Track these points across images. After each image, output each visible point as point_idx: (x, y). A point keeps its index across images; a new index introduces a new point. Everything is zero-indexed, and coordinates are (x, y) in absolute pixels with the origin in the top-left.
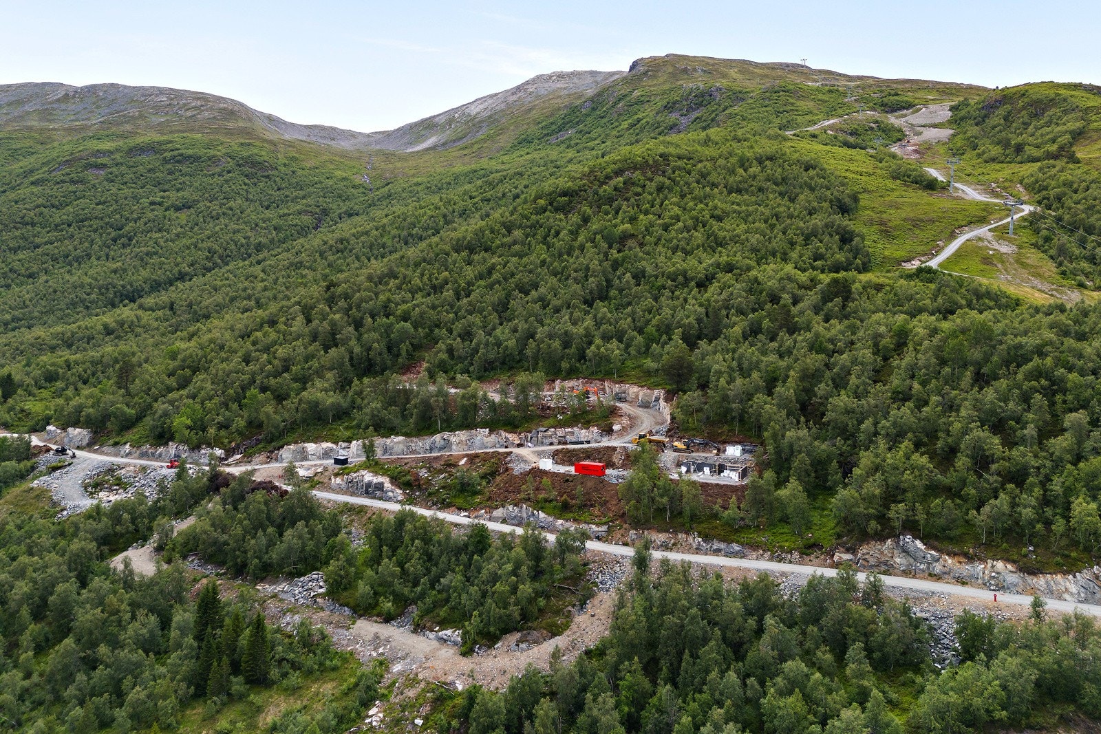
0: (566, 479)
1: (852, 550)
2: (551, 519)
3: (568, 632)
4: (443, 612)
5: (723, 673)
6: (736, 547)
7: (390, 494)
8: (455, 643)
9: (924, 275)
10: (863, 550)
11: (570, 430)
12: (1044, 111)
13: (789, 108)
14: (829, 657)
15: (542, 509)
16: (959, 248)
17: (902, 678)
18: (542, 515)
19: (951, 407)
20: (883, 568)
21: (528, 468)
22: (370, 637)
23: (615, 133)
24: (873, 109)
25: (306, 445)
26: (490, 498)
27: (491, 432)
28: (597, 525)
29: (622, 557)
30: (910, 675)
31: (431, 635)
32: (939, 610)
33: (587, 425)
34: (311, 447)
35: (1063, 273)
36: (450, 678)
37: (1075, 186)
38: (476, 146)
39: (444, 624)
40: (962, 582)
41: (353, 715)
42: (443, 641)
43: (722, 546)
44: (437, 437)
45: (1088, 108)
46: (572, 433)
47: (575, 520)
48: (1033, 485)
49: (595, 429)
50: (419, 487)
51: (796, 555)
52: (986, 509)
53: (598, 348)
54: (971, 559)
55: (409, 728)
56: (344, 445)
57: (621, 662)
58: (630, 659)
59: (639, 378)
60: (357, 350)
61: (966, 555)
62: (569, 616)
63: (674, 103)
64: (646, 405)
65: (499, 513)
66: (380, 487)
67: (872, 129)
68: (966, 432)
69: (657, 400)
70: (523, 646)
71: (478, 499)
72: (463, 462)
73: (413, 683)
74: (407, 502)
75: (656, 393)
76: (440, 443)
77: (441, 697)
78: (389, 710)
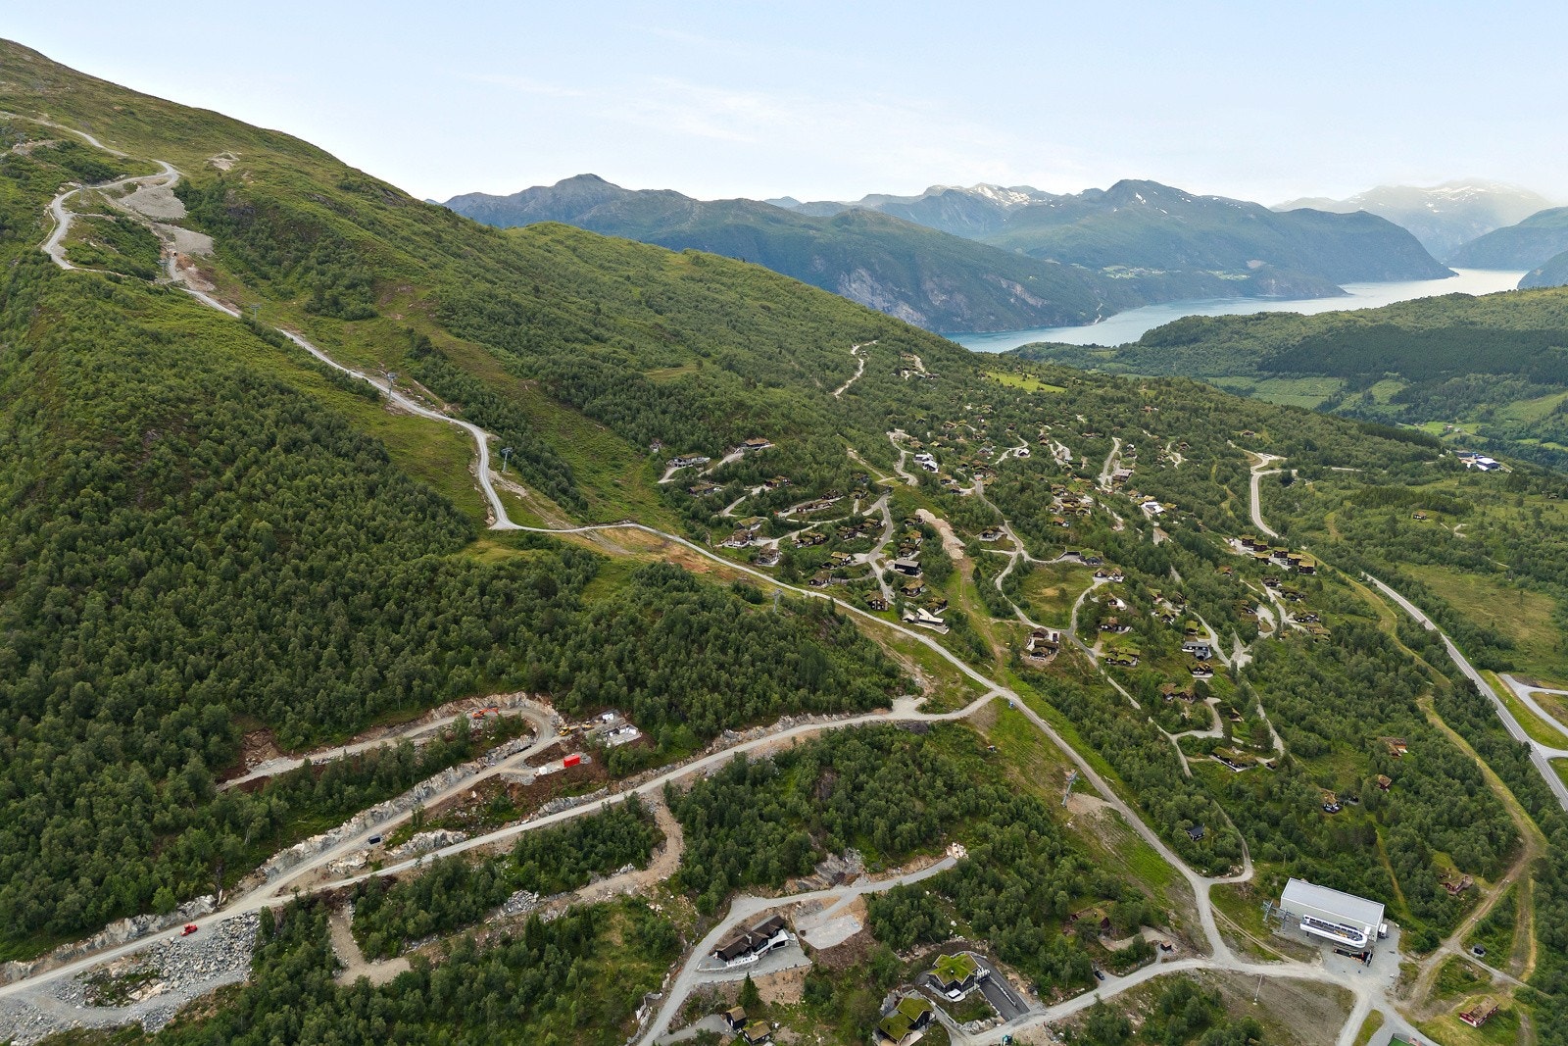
1: (711, 745)
3: (668, 837)
4: (612, 864)
7: (456, 838)
8: (633, 869)
10: (714, 744)
11: (508, 744)
15: (567, 795)
21: (531, 778)
22: (595, 893)
26: (525, 807)
27: (455, 768)
31: (619, 874)
33: (516, 735)
36: (658, 879)
39: (619, 866)
40: (750, 739)
41: (648, 914)
42: (626, 872)
46: (514, 745)
49: (525, 736)
50: (470, 824)
52: (745, 709)
54: (747, 729)
55: (672, 901)
61: (745, 729)
62: (658, 830)
65: (541, 811)
66: (444, 837)
69: (522, 699)
70: (663, 851)
71: (517, 810)
72: (474, 795)
73: (649, 890)
74: (472, 835)
75: (518, 695)
76: (423, 793)
77: (664, 885)
78: (656, 902)
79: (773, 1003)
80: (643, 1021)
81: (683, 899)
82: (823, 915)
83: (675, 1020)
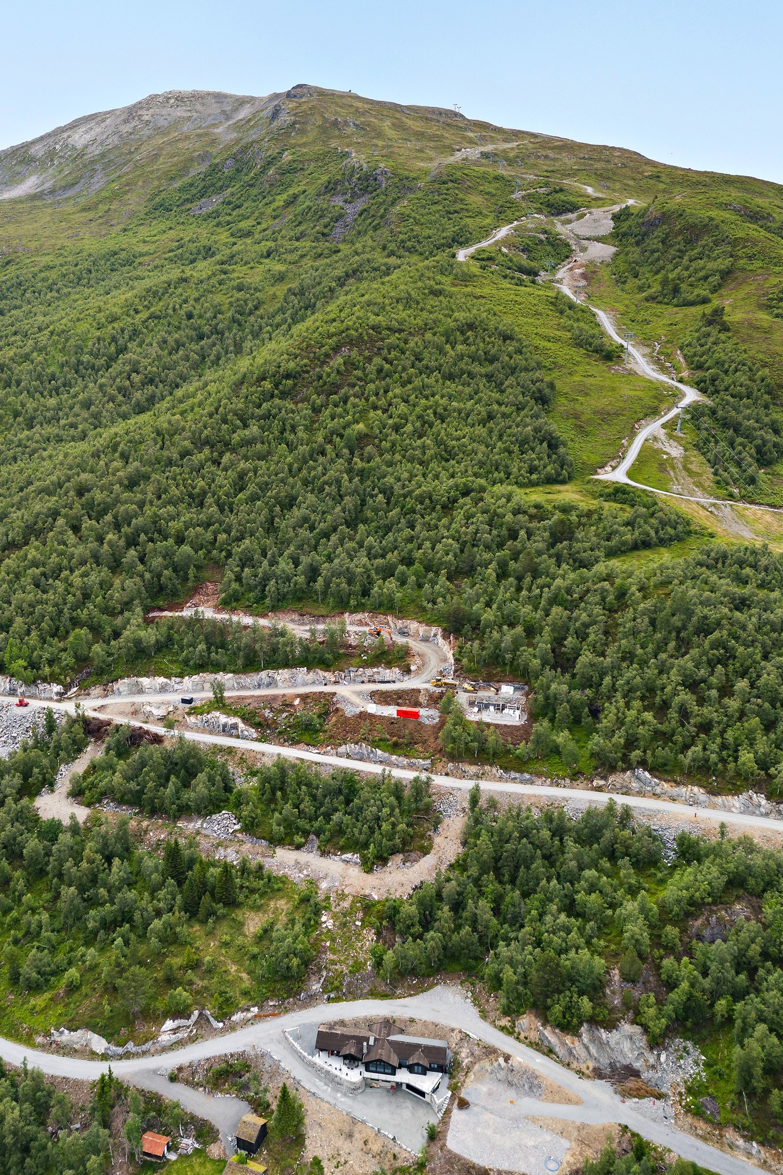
0: (391, 721)
1: (605, 778)
2: (386, 755)
3: (433, 851)
4: (342, 842)
5: (548, 882)
6: (527, 776)
7: (246, 733)
8: (356, 863)
9: (620, 495)
10: (611, 779)
11: (375, 670)
12: (698, 237)
13: (458, 206)
14: (608, 865)
15: (378, 747)
16: (641, 452)
17: (648, 872)
18: (379, 752)
19: (662, 670)
20: (624, 790)
21: (358, 711)
22: (292, 863)
23: (269, 211)
24: (540, 211)
25: (140, 679)
26: (331, 737)
27: (309, 670)
28: (424, 759)
29: (453, 789)
30: (653, 870)
31: (337, 858)
32: (664, 824)
33: (389, 665)
34: (145, 681)
35: (718, 483)
36: (367, 892)
37: (726, 366)
38: (103, 208)
39: (344, 849)
40: (673, 800)
41: (312, 922)
42: (347, 862)
43: (517, 775)
44: (263, 674)
45: (736, 239)
46: (379, 673)
47: (406, 756)
48: (715, 734)
49: (397, 670)
50: (268, 726)
51: (568, 781)
52: (690, 753)
53: (380, 588)
54: (678, 784)
55: (353, 927)
56: (178, 680)
57: (481, 875)
58: (488, 873)
59: (416, 613)
60: (147, 576)
61: (675, 782)
62: (430, 839)
63: (336, 183)
64: (426, 640)
65: (342, 749)
66: (235, 726)
67: (541, 241)
68: (675, 693)
69: (435, 635)
70: (408, 864)
71: (321, 736)
72: (297, 702)
73: (342, 896)
74: (261, 739)
75: (434, 630)
76: (266, 680)
77: (367, 905)
78: (335, 917)
79: (317, 1162)
80: (165, 1038)
81: (370, 935)
82: (530, 1104)
83: (193, 1069)
